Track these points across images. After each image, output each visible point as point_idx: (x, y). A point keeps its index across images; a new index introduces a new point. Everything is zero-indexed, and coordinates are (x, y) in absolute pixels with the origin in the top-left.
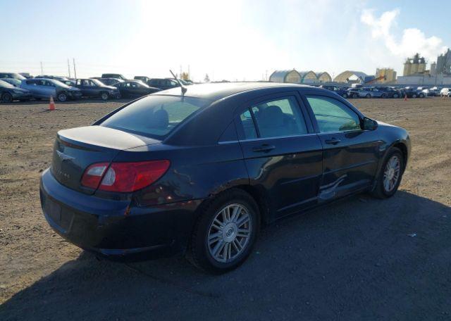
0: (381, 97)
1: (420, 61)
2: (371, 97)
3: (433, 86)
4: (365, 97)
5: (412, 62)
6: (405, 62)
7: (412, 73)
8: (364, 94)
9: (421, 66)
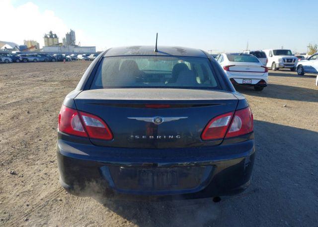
0: (44, 61)
1: (54, 36)
2: (37, 62)
3: (71, 53)
4: (33, 62)
5: (49, 36)
6: (44, 36)
7: (50, 45)
8: (32, 59)
9: (55, 39)
